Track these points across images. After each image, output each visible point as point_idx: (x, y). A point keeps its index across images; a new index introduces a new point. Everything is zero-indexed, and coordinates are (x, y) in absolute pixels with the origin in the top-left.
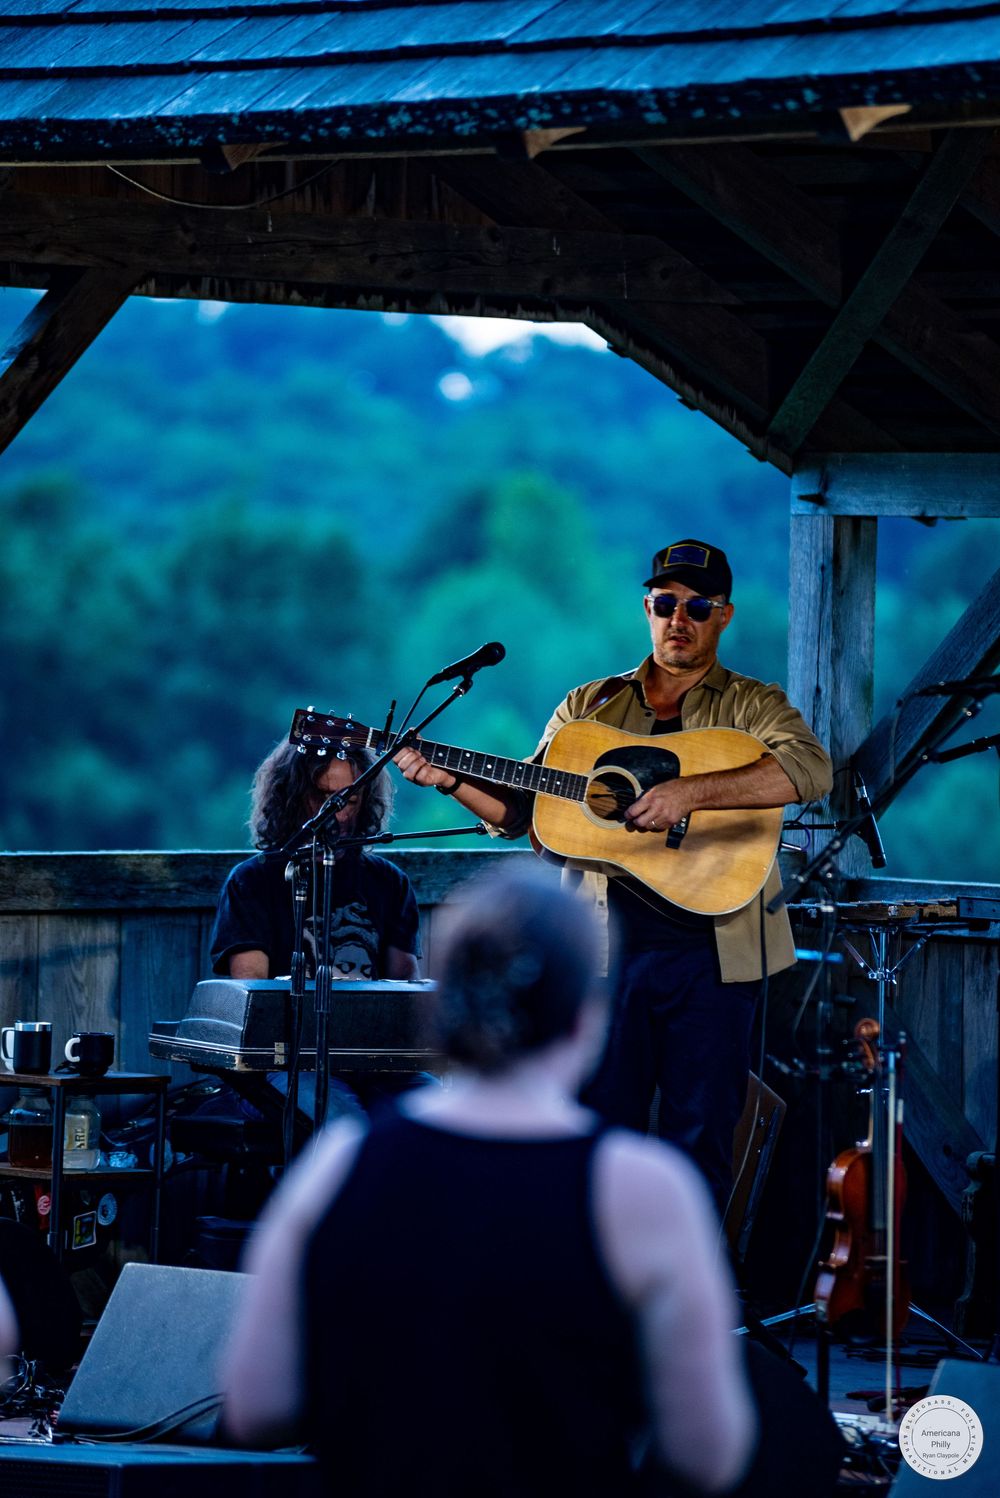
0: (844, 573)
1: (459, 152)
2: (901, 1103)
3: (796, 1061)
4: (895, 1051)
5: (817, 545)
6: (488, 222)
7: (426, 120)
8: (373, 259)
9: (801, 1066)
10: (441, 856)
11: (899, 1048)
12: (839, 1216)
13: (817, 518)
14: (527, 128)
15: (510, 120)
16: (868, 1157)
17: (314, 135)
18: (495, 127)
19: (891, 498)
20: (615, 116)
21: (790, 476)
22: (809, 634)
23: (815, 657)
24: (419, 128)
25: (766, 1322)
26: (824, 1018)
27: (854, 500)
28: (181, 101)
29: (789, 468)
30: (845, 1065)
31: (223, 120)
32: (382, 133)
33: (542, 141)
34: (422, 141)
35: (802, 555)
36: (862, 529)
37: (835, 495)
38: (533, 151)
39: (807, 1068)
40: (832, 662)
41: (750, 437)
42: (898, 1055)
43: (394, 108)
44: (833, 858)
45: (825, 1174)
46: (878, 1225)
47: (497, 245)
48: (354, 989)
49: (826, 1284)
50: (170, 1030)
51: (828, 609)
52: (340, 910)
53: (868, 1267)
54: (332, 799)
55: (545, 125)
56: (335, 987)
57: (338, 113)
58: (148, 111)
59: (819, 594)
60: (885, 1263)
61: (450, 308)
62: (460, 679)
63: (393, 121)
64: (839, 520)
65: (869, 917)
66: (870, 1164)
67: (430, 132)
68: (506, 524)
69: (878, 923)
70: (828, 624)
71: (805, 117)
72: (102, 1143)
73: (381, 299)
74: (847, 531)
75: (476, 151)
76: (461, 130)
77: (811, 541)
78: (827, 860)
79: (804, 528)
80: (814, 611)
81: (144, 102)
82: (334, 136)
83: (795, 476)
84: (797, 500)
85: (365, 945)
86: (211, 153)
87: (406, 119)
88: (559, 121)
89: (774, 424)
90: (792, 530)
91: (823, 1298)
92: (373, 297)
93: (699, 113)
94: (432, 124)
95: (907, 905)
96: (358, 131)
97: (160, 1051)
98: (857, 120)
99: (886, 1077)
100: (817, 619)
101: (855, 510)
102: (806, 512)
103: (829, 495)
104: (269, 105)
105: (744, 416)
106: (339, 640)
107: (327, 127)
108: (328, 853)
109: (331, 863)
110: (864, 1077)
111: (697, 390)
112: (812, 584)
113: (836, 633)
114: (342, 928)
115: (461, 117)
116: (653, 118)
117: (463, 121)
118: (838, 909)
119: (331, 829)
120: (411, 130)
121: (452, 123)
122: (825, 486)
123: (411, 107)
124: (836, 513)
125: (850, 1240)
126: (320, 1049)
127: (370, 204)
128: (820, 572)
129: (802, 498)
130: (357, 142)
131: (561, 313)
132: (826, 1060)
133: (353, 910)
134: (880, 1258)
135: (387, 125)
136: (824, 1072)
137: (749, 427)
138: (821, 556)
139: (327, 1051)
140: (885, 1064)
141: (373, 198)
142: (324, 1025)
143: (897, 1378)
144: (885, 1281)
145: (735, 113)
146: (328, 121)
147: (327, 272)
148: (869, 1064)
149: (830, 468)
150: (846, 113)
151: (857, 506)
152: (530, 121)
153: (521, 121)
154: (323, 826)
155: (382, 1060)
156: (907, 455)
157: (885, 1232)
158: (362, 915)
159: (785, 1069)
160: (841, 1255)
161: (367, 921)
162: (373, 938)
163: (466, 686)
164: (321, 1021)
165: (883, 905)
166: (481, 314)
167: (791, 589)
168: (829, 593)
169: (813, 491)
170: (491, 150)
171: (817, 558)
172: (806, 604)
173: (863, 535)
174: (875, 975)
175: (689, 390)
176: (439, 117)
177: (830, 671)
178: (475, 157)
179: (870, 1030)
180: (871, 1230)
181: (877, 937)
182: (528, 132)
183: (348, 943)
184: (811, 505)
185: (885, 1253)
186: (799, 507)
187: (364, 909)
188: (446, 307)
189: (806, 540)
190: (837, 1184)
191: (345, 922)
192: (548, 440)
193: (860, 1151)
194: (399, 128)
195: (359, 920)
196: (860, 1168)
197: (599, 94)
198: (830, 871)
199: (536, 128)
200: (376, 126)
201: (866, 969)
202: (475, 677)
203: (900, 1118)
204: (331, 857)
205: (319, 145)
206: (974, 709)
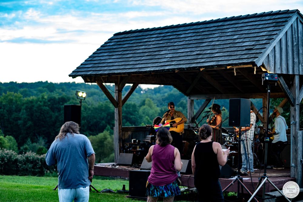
13: (189, 100)
14: (175, 70)
18: (173, 70)
19: (195, 98)
28: (148, 69)
29: (187, 96)
31: (152, 71)
34: (167, 72)
36: (193, 100)
37: (191, 98)
43: (165, 69)
50: (145, 140)
51: (190, 107)
57: (161, 70)
58: (146, 70)
64: (191, 100)
68: (146, 102)
71: (197, 69)
72: (139, 148)
75: (171, 72)
81: (145, 69)
86: (151, 73)
88: (178, 70)
93: (189, 69)
94: (168, 70)
96: (162, 71)
97: (144, 141)
104: (155, 69)
106: (135, 111)
115: (170, 70)
116: (185, 70)
123: (166, 69)
130: (162, 72)
137: (184, 93)
138: (190, 103)
145: (192, 69)
147: (153, 82)
150: (200, 69)
156: (196, 95)
169: (189, 98)
170: (173, 72)
192: (149, 96)
197: (181, 68)
205: (159, 72)
206: (208, 113)
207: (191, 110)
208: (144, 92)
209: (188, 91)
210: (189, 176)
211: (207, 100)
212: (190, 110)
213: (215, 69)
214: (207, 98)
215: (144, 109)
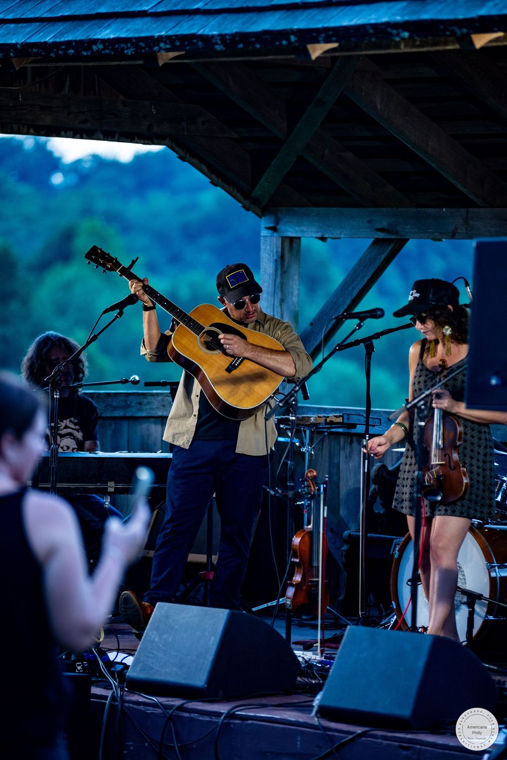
0: (286, 263)
1: (123, 63)
2: (326, 508)
3: (277, 489)
4: (323, 484)
5: (273, 250)
6: (122, 98)
7: (110, 47)
8: (69, 114)
9: (280, 491)
10: (100, 394)
11: (325, 483)
12: (297, 560)
13: (273, 237)
14: (159, 51)
15: (151, 48)
16: (310, 533)
17: (57, 54)
18: (143, 51)
19: (308, 229)
20: (200, 47)
21: (261, 218)
22: (270, 291)
23: (272, 302)
24: (107, 51)
25: (254, 609)
26: (291, 468)
27: (291, 230)
29: (260, 215)
30: (300, 490)
32: (89, 53)
33: (165, 58)
34: (108, 57)
35: (266, 255)
36: (294, 243)
37: (281, 227)
38: (161, 63)
39: (283, 492)
40: (281, 305)
41: (243, 200)
42: (325, 486)
43: (95, 41)
44: (295, 395)
45: (291, 541)
46: (315, 564)
47: (126, 108)
48: (64, 456)
49: (291, 592)
51: (278, 280)
52: (65, 421)
53: (310, 584)
54: (58, 367)
55: (167, 50)
56: (60, 455)
57: (68, 44)
59: (274, 273)
60: (318, 581)
61: (104, 138)
62: (118, 311)
63: (95, 48)
64: (283, 239)
65: (301, 423)
66: (311, 536)
67: (113, 53)
69: (306, 426)
70: (278, 288)
71: (291, 49)
73: (72, 133)
74: (287, 244)
75: (131, 63)
76: (127, 52)
77: (271, 248)
78: (293, 396)
79: (267, 242)
80: (272, 281)
82: (66, 55)
83: (263, 218)
84: (264, 229)
85: (75, 438)
86: (7, 62)
87: (101, 46)
88: (173, 49)
89: (254, 194)
90: (262, 243)
91: (289, 598)
92: (68, 132)
93: (241, 46)
94: (113, 49)
95: (319, 417)
96: (78, 52)
98: (315, 50)
99: (319, 496)
100: (273, 284)
101: (291, 235)
102: (268, 235)
103: (278, 227)
104: (35, 39)
105: (240, 190)
107: (63, 50)
108: (56, 392)
109: (58, 397)
110: (309, 496)
111: (218, 177)
112: (271, 268)
113: (282, 291)
114: (65, 430)
115: (127, 46)
116: (219, 48)
117: (128, 48)
118: (297, 418)
119: (58, 381)
120: (103, 52)
121: (123, 49)
122: (277, 224)
123: (103, 41)
124: (283, 235)
125: (302, 571)
126: (53, 484)
127: (67, 89)
128: (275, 263)
129: (267, 228)
130: (77, 57)
131: (156, 141)
132: (292, 488)
133: (71, 421)
134: (316, 579)
135: (92, 49)
136: (290, 494)
137: (242, 195)
138: (275, 255)
139: (56, 485)
140: (319, 490)
141: (68, 86)
142: (55, 472)
143: (323, 634)
144: (318, 590)
145: (258, 46)
146: (63, 47)
147: (47, 120)
148: (311, 490)
149: (279, 215)
150: (309, 47)
151: (292, 232)
152: (160, 49)
153: (156, 48)
154: (55, 379)
155: (77, 489)
156: (315, 209)
157: (318, 567)
158: (75, 424)
159: (272, 493)
160: (298, 578)
161: (77, 427)
162: (79, 435)
163: (121, 314)
164: (53, 472)
165: (308, 417)
166: (119, 141)
167: (261, 270)
168: (279, 272)
169: (272, 225)
170: (140, 62)
171: (273, 256)
172: (268, 278)
173: (295, 246)
174: (303, 450)
175: (214, 177)
176: (117, 46)
177: (279, 309)
178: (131, 65)
179: (312, 474)
180: (311, 566)
181: (305, 432)
182: (159, 54)
183: (67, 437)
184: (270, 232)
185: (318, 577)
186: (264, 233)
187: (76, 421)
188: (102, 137)
189: (268, 248)
190: (297, 545)
191: (66, 427)
193: (307, 530)
194: (98, 51)
195: (73, 426)
196: (307, 537)
197: (193, 36)
198: (294, 400)
199: (163, 52)
200: (86, 50)
201: (300, 447)
202: (125, 310)
203: (325, 515)
204: (58, 394)
205: (59, 59)
206: (359, 326)
207: (282, 301)
208: (73, 179)
209: (266, 186)
210: (223, 708)
211: (377, 242)
212: (277, 303)
213: (403, 49)
214: (381, 230)
215: (67, 287)
